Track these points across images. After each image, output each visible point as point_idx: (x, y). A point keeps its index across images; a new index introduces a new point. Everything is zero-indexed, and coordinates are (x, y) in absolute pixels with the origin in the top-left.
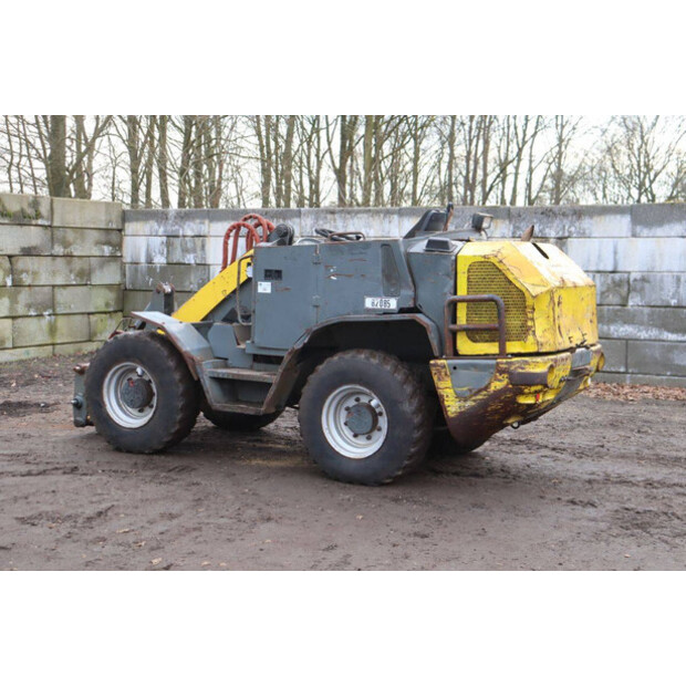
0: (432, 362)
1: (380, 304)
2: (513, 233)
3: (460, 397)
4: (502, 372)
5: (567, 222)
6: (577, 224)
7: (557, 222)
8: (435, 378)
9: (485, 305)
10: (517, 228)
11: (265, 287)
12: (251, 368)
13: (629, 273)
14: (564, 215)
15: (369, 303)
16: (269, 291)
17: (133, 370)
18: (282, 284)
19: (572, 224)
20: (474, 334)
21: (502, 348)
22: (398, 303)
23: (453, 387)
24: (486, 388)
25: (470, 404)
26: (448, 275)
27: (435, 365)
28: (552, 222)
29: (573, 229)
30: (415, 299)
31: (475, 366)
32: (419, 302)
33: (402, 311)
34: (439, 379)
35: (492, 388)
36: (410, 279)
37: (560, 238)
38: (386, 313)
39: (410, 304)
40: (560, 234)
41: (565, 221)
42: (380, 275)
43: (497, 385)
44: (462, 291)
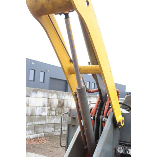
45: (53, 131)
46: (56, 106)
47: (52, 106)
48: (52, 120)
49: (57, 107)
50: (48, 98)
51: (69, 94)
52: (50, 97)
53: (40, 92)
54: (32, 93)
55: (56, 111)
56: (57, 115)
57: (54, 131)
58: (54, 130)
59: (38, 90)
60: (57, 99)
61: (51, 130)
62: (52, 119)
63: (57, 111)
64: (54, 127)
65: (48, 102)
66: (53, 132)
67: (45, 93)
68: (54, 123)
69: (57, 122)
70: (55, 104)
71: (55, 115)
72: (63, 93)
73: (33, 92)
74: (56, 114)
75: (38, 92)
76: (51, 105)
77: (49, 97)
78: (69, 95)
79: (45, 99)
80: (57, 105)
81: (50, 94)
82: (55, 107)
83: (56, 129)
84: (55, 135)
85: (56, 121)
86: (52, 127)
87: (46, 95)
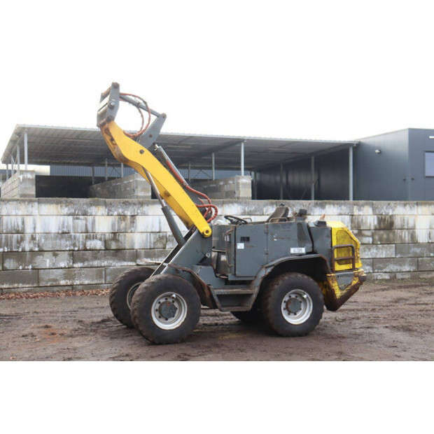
0: (329, 275)
1: (298, 251)
2: (108, 213)
3: (340, 289)
4: (356, 276)
5: (136, 208)
6: (141, 209)
7: (131, 208)
8: (331, 282)
9: (343, 249)
10: (110, 210)
11: (241, 246)
12: (224, 288)
13: (166, 232)
14: (134, 204)
15: (293, 250)
16: (243, 247)
17: (170, 296)
18: (249, 244)
19: (138, 209)
20: (340, 262)
21: (354, 266)
22: (306, 251)
23: (338, 285)
24: (350, 284)
25: (345, 291)
26: (328, 236)
27: (331, 276)
28: (128, 207)
29: (139, 211)
30: (313, 247)
31: (345, 275)
32: (315, 249)
33: (307, 253)
34: (333, 282)
35: (353, 284)
36: (310, 240)
37: (132, 216)
38: (301, 255)
39: (311, 250)
40: (133, 214)
41: (135, 207)
42: (297, 238)
43: (355, 282)
44: (334, 244)
45: (371, 271)
46: (372, 228)
47: (362, 228)
48: (366, 253)
49: (375, 229)
50: (352, 215)
51: (405, 205)
52: (356, 212)
53: (332, 206)
54: (313, 208)
55: (372, 236)
56: (377, 244)
57: (374, 272)
58: (373, 270)
59: (326, 203)
60: (374, 215)
61: (366, 270)
62: (365, 251)
63: (377, 237)
64: (373, 265)
65: (352, 221)
66: (369, 273)
67: (343, 207)
68: (370, 257)
69: (378, 257)
70: (370, 225)
71: (373, 244)
72: (389, 204)
73: (315, 207)
74: (373, 242)
75: (327, 207)
76: (360, 227)
77: (353, 212)
78: (408, 206)
79: (343, 216)
80: (375, 226)
81: (355, 207)
82: (370, 230)
83: (378, 269)
84: (377, 280)
85: (376, 254)
86: (368, 265)
87: (344, 209)
